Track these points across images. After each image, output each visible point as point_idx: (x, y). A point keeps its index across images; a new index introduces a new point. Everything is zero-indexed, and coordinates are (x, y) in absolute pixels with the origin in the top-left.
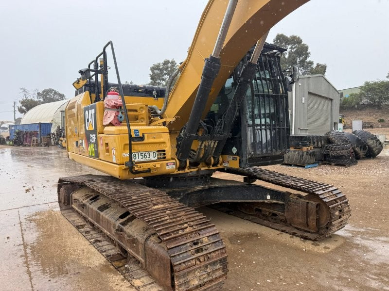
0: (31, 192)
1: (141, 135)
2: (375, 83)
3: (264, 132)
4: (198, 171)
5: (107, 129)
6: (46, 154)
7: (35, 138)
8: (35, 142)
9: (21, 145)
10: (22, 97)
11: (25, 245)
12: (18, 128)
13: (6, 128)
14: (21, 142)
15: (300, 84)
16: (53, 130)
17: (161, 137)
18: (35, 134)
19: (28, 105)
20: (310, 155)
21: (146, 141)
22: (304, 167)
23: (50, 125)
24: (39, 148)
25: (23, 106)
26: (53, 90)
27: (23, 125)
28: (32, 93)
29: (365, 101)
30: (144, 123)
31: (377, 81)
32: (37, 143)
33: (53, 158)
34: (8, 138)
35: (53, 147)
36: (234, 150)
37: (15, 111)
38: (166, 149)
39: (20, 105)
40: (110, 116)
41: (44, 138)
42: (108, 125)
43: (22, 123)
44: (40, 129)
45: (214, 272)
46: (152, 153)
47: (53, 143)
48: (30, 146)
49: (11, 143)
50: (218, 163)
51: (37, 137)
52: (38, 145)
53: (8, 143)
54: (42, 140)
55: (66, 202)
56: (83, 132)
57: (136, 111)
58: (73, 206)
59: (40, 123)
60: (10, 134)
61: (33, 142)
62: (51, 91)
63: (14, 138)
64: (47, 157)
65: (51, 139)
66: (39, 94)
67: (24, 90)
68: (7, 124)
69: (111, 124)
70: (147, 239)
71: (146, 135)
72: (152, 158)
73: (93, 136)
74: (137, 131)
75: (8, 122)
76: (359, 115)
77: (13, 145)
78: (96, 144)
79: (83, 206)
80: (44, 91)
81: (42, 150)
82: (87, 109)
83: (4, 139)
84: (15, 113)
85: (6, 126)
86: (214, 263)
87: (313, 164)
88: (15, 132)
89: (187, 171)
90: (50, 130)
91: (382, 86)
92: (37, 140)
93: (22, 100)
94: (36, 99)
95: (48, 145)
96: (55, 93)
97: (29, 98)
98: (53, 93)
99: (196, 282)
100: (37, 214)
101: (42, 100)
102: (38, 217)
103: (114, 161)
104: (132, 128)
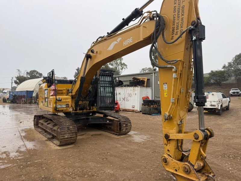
0: (22, 123)
1: (60, 99)
2: (216, 71)
3: (108, 99)
4: (82, 112)
5: (50, 97)
6: (29, 108)
7: (24, 99)
8: (24, 101)
9: (15, 103)
10: (17, 75)
11: (21, 136)
12: (14, 93)
13: (6, 93)
14: (15, 101)
15: (156, 75)
16: (34, 95)
17: (68, 100)
18: (24, 97)
19: (21, 80)
20: (154, 109)
21: (62, 101)
22: (151, 115)
23: (33, 91)
24: (25, 104)
25: (17, 80)
26: (36, 71)
27: (17, 92)
28: (23, 72)
29: (212, 81)
30: (65, 95)
31: (218, 70)
32: (24, 102)
33: (33, 110)
34: (8, 99)
35: (33, 104)
36: (95, 105)
37: (12, 83)
38: (69, 104)
39: (15, 79)
40: (52, 93)
41: (29, 100)
42: (51, 96)
43: (17, 90)
44: (27, 94)
45: (72, 135)
46: (64, 105)
47: (33, 102)
48: (20, 103)
49: (10, 102)
50: (91, 109)
51: (25, 98)
52: (25, 103)
53: (8, 101)
54: (28, 100)
55: (36, 124)
56: (44, 98)
57: (62, 91)
58: (39, 125)
59: (27, 91)
60: (9, 97)
61: (23, 101)
62: (34, 71)
63: (11, 99)
64: (30, 109)
65: (32, 99)
66: (27, 73)
67: (19, 70)
68: (6, 90)
69: (52, 96)
70: (58, 129)
71: (62, 99)
72: (64, 107)
73: (47, 99)
74: (59, 98)
75: (7, 89)
76: (208, 89)
77: (11, 103)
78: (47, 102)
79: (42, 124)
80: (31, 72)
81: (28, 106)
82: (45, 90)
83: (6, 99)
84: (12, 84)
85: (6, 92)
86: (73, 133)
87: (157, 113)
88: (12, 96)
89: (78, 111)
90: (32, 94)
91: (220, 73)
92: (25, 100)
93: (17, 76)
94: (25, 76)
95: (31, 103)
96: (37, 73)
97: (21, 75)
98: (36, 73)
99: (67, 137)
100: (25, 129)
101: (29, 76)
102: (25, 130)
103: (52, 107)
104: (57, 97)
